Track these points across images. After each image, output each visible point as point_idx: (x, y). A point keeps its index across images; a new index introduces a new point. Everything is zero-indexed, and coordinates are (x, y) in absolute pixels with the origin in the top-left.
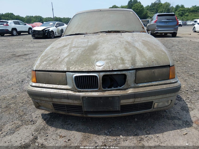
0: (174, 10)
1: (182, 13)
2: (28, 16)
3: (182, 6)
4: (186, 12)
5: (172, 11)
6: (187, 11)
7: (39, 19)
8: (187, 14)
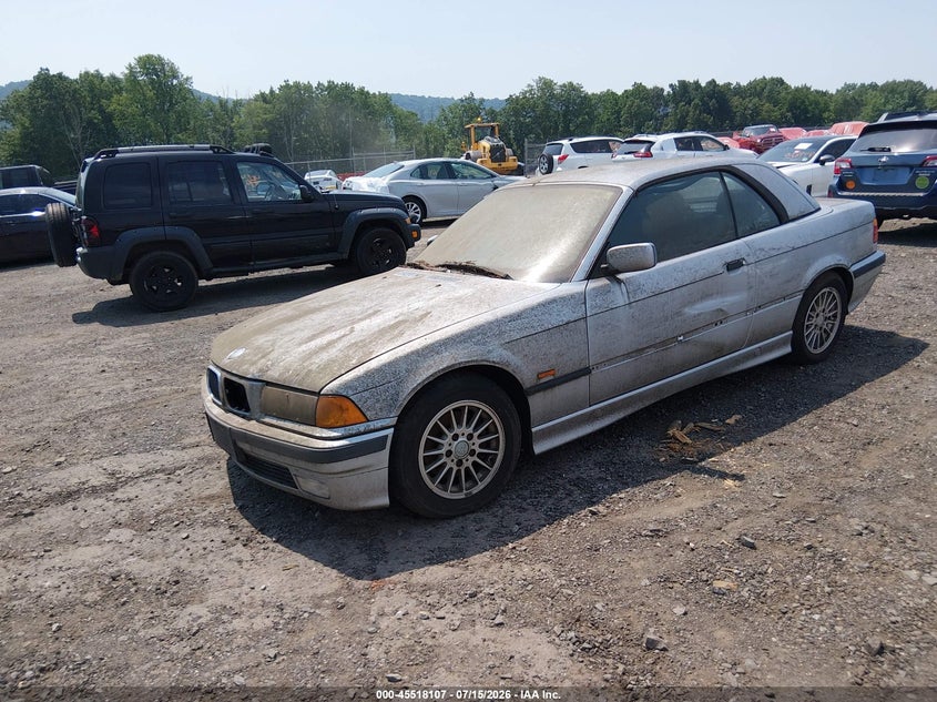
2: (853, 87)
7: (906, 95)
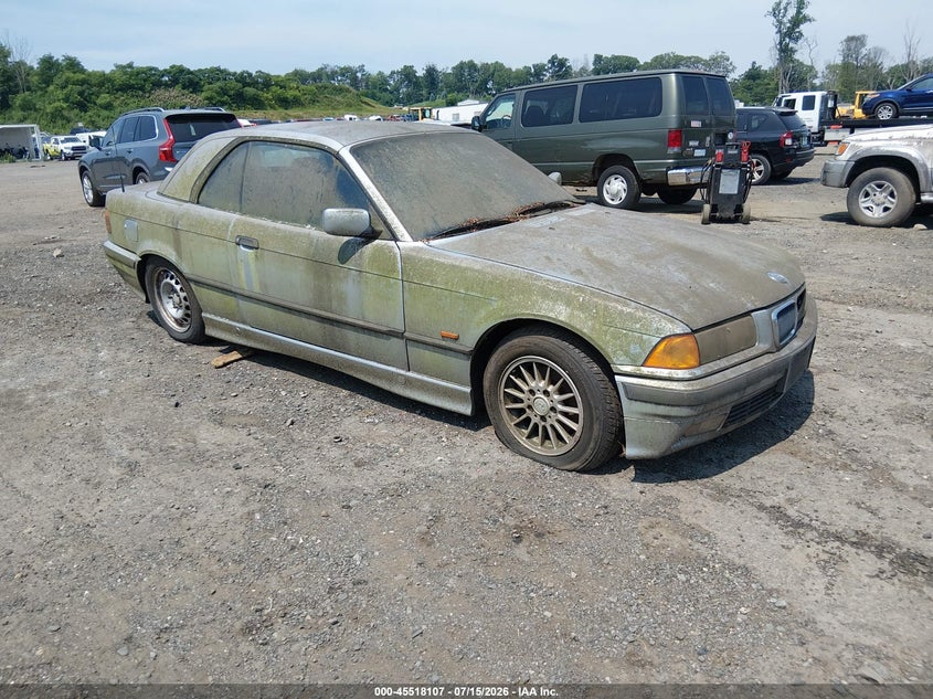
0: (35, 79)
1: (81, 94)
3: (73, 65)
4: (100, 93)
5: (28, 81)
6: (101, 84)
8: (104, 98)
